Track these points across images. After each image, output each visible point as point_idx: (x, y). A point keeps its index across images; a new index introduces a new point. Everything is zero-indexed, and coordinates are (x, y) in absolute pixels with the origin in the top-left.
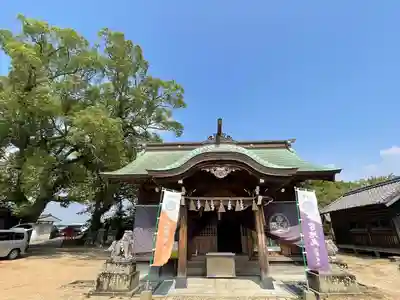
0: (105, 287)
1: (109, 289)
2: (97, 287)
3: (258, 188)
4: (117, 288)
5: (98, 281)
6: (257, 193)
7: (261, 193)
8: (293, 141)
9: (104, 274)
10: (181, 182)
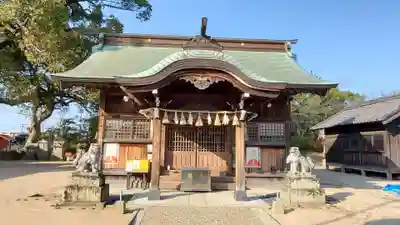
0: (74, 199)
1: (78, 200)
2: (65, 198)
3: (242, 102)
4: (88, 199)
5: (66, 192)
6: (241, 107)
7: (244, 108)
8: (294, 42)
9: (72, 187)
10: (155, 92)
